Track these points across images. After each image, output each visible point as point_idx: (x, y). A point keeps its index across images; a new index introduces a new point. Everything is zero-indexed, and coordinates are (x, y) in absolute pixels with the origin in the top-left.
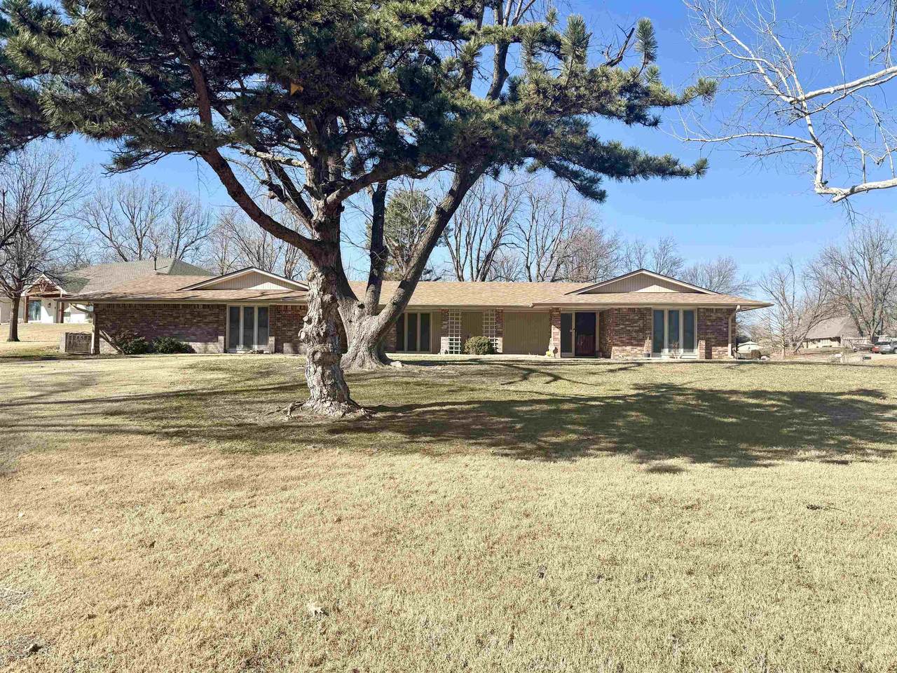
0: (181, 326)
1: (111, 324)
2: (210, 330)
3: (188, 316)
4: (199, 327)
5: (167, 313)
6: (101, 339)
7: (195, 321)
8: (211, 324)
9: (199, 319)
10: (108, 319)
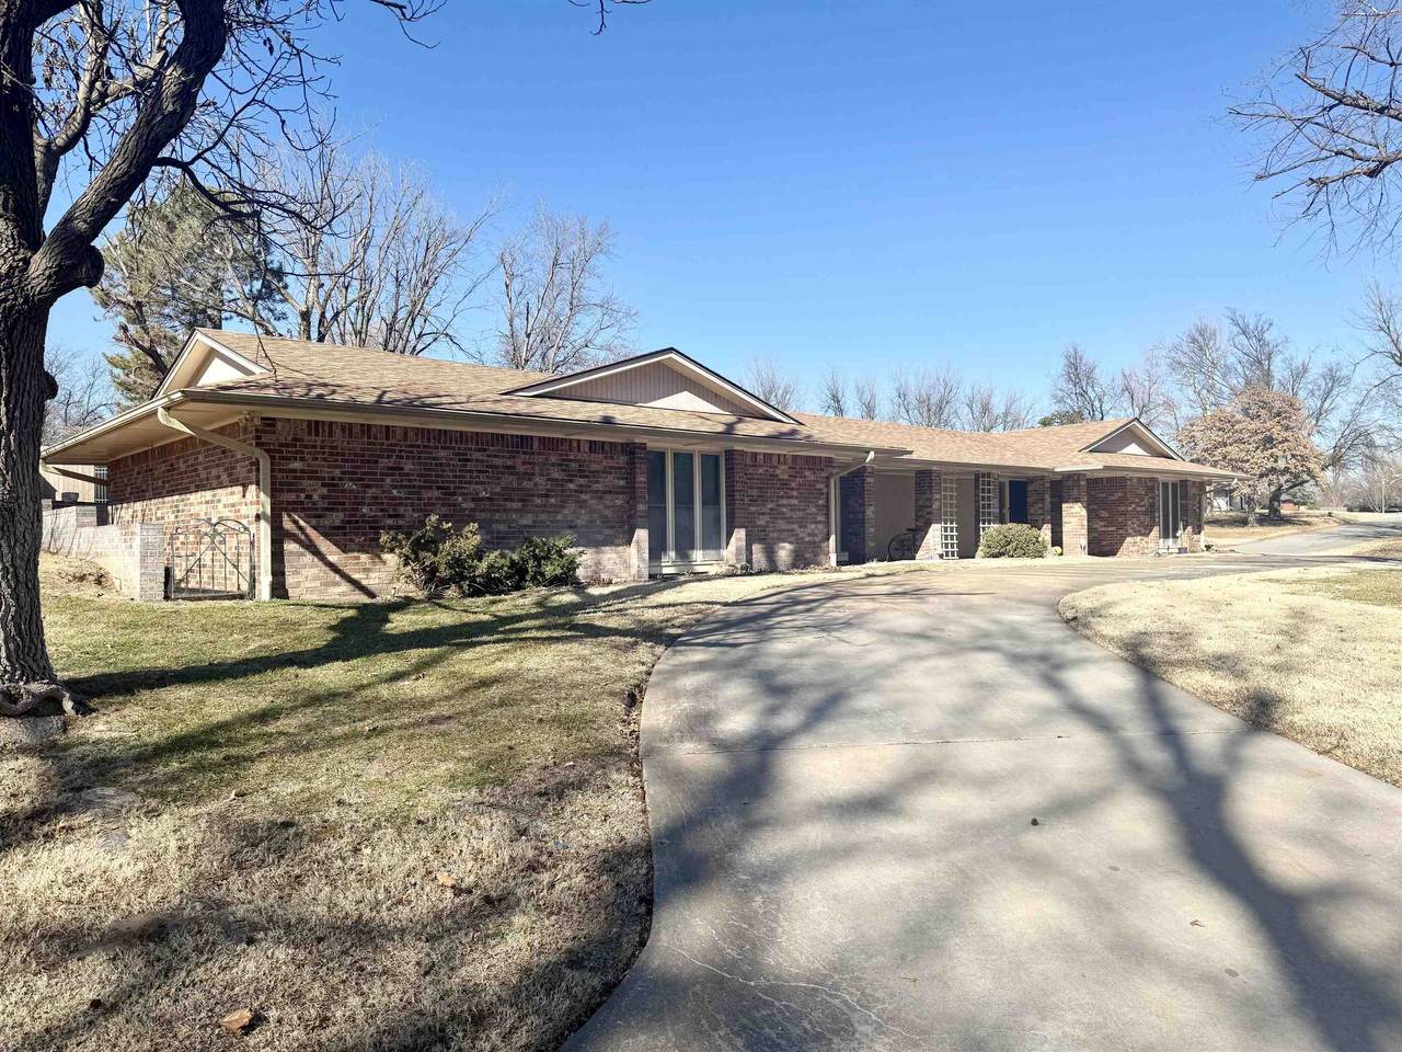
0: (538, 501)
1: (325, 491)
2: (608, 513)
3: (556, 474)
4: (582, 504)
5: (498, 462)
6: (290, 546)
7: (571, 486)
8: (608, 496)
9: (582, 481)
10: (312, 474)
